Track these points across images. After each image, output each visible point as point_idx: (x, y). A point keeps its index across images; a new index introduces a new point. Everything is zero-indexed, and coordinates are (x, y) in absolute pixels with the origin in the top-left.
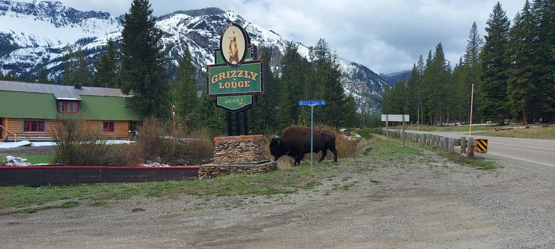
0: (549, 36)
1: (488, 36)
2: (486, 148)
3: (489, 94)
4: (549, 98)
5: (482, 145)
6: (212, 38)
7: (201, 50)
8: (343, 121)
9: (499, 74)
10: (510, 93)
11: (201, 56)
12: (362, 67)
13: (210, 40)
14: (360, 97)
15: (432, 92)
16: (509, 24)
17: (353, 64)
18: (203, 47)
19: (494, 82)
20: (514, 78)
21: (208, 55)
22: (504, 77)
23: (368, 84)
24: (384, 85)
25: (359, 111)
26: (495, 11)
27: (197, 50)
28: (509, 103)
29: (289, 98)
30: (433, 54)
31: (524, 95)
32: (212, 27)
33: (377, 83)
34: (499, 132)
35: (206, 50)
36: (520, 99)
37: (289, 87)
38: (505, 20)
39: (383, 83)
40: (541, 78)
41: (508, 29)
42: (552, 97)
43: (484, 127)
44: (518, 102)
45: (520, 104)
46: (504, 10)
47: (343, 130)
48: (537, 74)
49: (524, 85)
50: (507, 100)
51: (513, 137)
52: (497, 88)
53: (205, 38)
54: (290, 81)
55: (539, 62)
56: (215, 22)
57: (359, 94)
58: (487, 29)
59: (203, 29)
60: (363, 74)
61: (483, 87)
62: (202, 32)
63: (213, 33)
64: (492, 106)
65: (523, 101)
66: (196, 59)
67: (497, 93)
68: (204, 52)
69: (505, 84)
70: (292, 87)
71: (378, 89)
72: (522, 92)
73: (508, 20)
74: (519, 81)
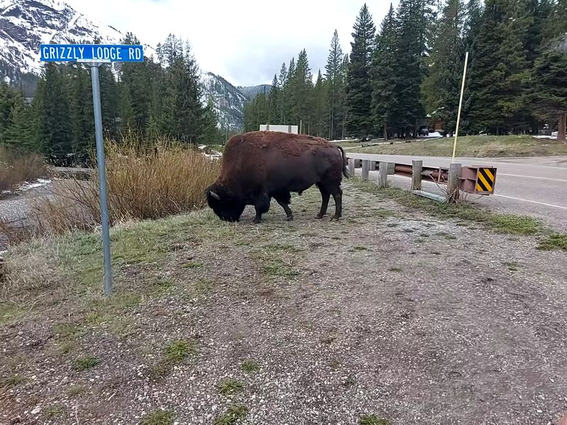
0: (412, 45)
1: (354, 42)
2: (491, 184)
3: (354, 107)
4: (409, 113)
5: (484, 179)
6: (32, 29)
7: (16, 44)
8: (203, 136)
9: (364, 86)
10: (374, 107)
11: (17, 52)
12: (220, 78)
13: (28, 32)
14: (219, 111)
15: (296, 105)
16: (375, 30)
17: (210, 74)
18: (20, 41)
19: (359, 95)
20: (379, 91)
21: (27, 52)
22: (368, 89)
23: (227, 97)
24: (243, 100)
25: (219, 125)
26: (362, 14)
27: (11, 44)
28: (372, 118)
29: (133, 106)
30: (296, 62)
31: (387, 109)
32: (30, 15)
33: (235, 96)
34: (367, 148)
35: (23, 44)
36: (383, 114)
37: (132, 92)
38: (371, 26)
39: (241, 98)
40: (403, 92)
41: (373, 36)
42: (411, 112)
43: (347, 144)
44: (382, 116)
45: (382, 118)
46: (370, 14)
47: (202, 147)
48: (400, 87)
49: (387, 98)
50: (370, 115)
51: (381, 153)
52: (361, 102)
53: (22, 30)
54: (133, 84)
55: (401, 74)
56: (34, 9)
57: (217, 108)
58: (353, 35)
59: (17, 17)
60: (221, 85)
61: (348, 100)
62: (17, 21)
63: (32, 24)
64: (356, 121)
65: (386, 115)
66: (10, 55)
67: (361, 107)
68: (21, 47)
69: (370, 97)
70: (136, 92)
71: (237, 103)
72: (385, 106)
73: (374, 26)
74: (383, 94)
